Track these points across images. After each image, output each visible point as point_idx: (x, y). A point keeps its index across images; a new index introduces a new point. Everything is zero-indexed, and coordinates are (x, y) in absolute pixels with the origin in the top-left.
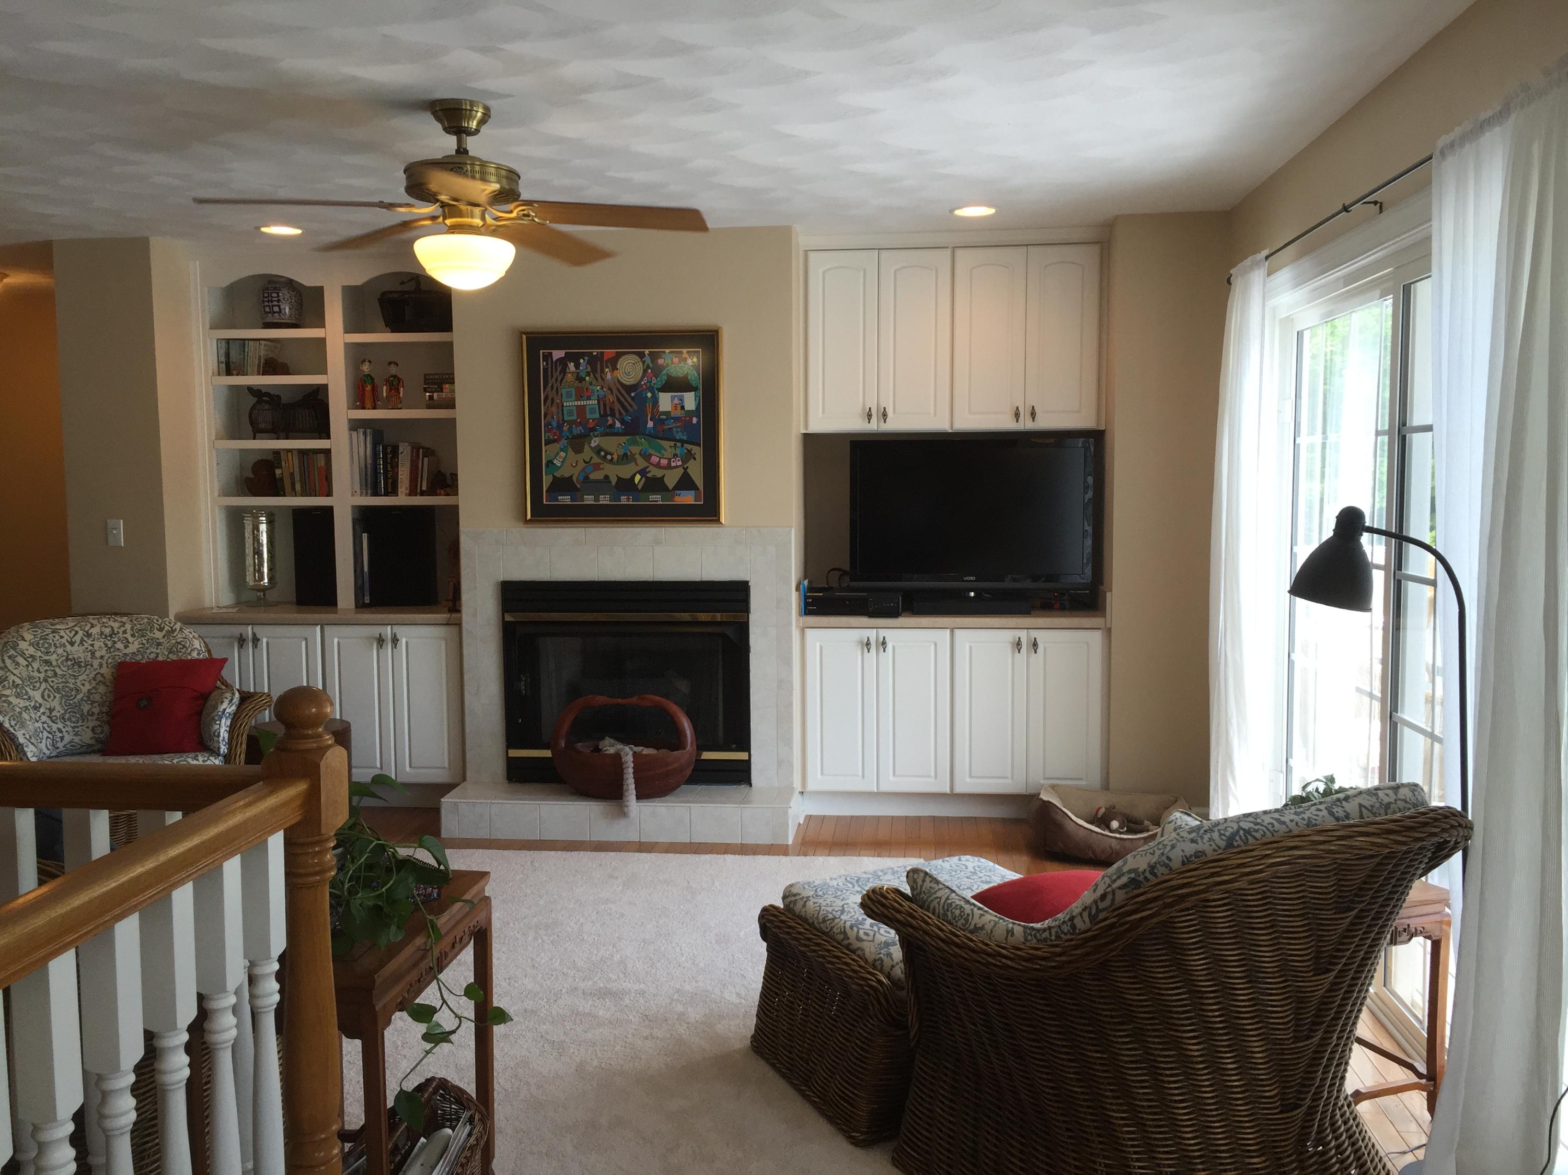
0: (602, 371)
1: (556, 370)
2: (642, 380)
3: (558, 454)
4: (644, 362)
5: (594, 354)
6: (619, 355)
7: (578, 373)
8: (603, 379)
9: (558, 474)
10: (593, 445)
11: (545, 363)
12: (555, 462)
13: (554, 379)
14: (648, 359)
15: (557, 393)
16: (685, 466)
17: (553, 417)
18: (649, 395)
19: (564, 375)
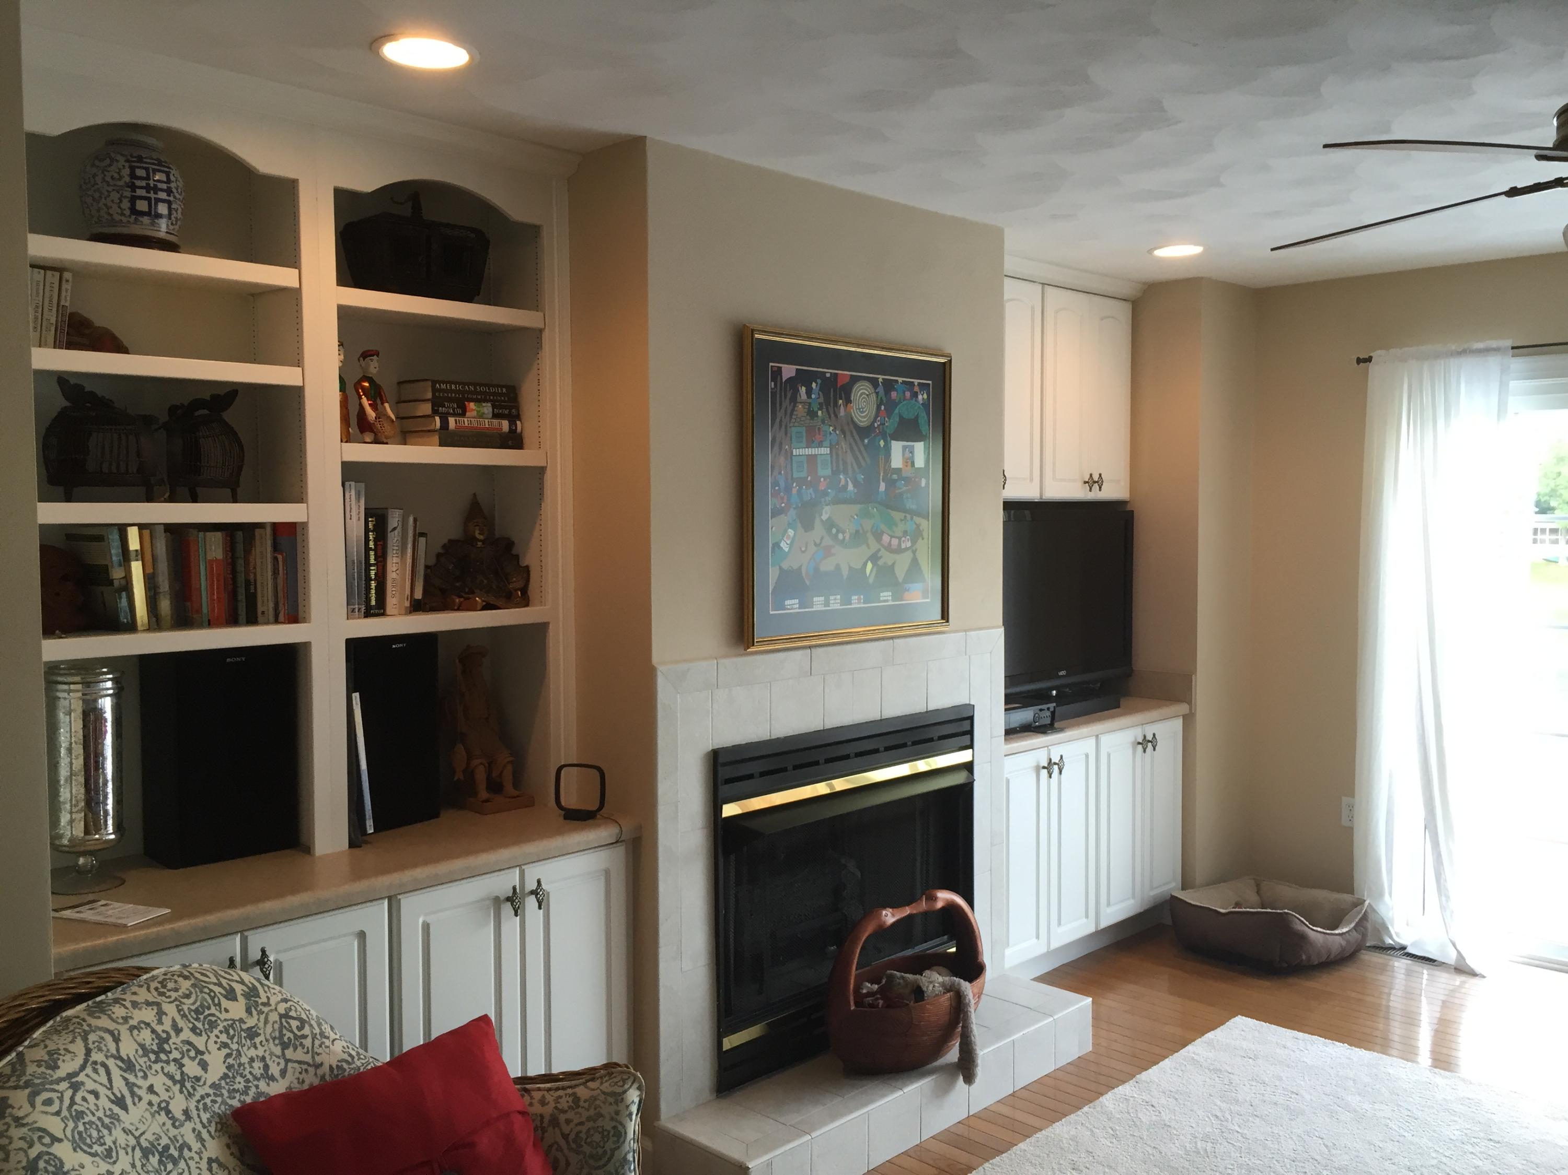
0: (836, 404)
1: (785, 398)
2: (875, 421)
3: (786, 531)
4: (877, 393)
5: (828, 375)
6: (855, 380)
7: (810, 404)
8: (836, 416)
9: (785, 565)
10: (824, 517)
11: (773, 383)
12: (782, 545)
13: (783, 410)
14: (881, 389)
15: (786, 434)
16: (914, 548)
17: (780, 473)
18: (882, 443)
19: (795, 406)
